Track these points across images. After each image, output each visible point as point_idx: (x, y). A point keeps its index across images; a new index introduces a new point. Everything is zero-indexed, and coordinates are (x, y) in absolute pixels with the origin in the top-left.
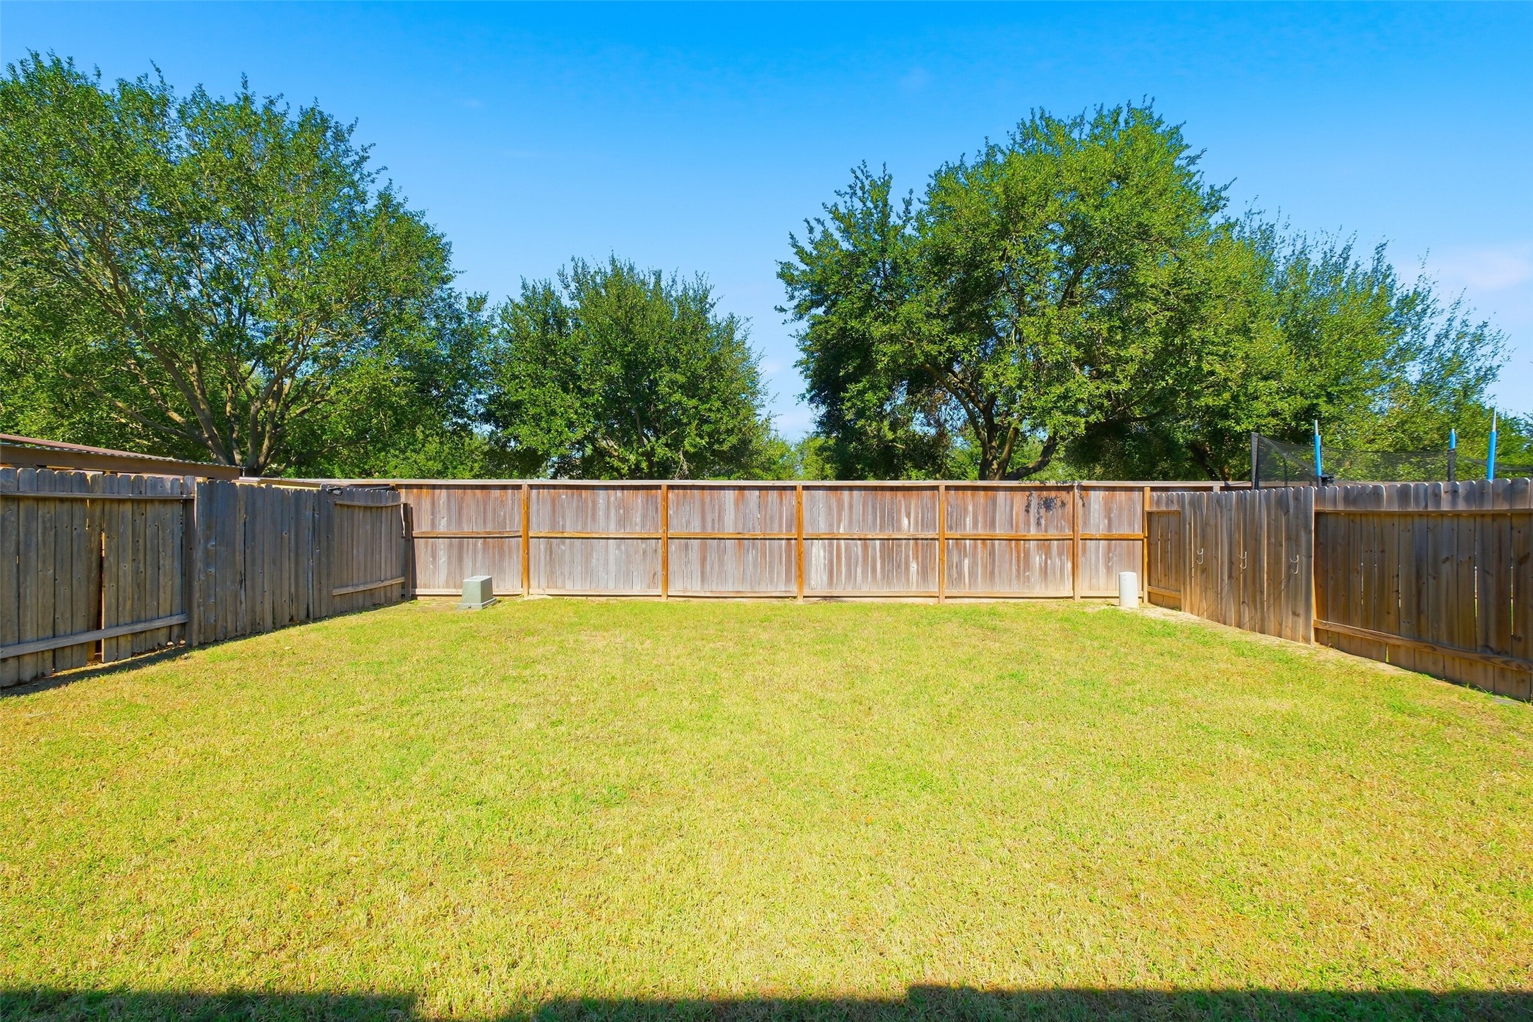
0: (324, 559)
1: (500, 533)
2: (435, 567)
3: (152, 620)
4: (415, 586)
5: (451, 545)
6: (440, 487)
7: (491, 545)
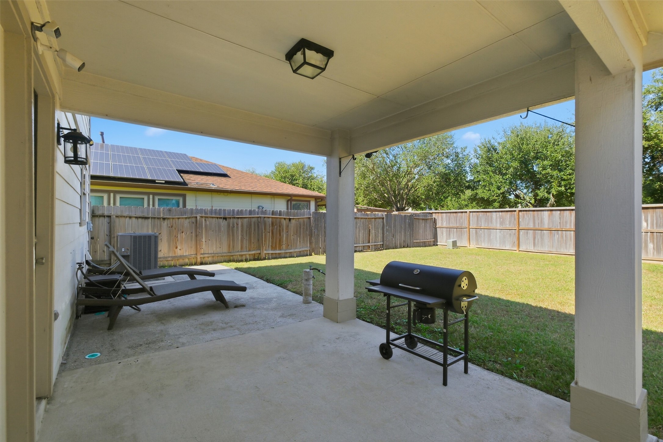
0: (411, 232)
1: (461, 227)
2: (442, 237)
3: (377, 242)
4: (437, 242)
5: (447, 230)
6: (444, 213)
7: (458, 231)
